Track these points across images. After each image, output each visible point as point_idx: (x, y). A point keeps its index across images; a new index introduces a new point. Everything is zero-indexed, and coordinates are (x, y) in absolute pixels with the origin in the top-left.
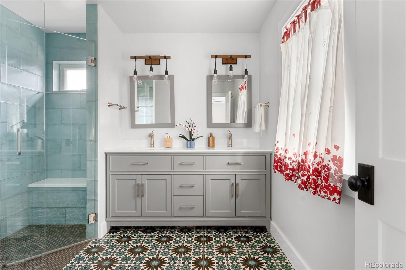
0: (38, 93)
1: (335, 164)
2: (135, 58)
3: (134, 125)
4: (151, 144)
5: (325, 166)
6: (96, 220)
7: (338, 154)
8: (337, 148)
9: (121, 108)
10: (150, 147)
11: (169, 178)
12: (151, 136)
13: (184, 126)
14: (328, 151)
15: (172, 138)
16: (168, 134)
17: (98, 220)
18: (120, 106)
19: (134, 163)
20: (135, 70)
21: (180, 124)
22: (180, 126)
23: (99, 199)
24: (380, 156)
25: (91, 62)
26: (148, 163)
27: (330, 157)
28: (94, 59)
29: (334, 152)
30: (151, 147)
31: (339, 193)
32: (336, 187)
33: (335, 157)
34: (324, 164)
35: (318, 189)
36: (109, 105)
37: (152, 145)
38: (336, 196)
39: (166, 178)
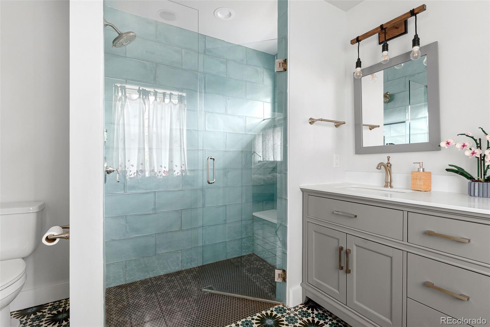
0: (264, 120)
2: (358, 40)
3: (360, 149)
4: (386, 182)
6: (284, 279)
9: (338, 124)
10: (384, 187)
11: (398, 256)
12: (387, 167)
13: (459, 146)
15: (430, 173)
16: (419, 163)
17: (287, 281)
18: (335, 122)
19: (335, 212)
20: (359, 59)
21: (448, 143)
22: (446, 147)
23: (288, 252)
25: (280, 67)
26: (356, 216)
28: (283, 62)
30: (386, 186)
36: (310, 121)
37: (388, 184)
39: (391, 255)
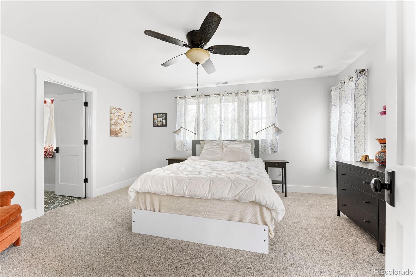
1: (51, 149)
5: (48, 150)
7: (52, 146)
8: (52, 145)
14: (49, 146)
24: (60, 145)
27: (50, 147)
29: (51, 146)
31: (52, 155)
32: (51, 154)
33: (51, 147)
34: (48, 149)
35: (46, 156)
38: (52, 156)
